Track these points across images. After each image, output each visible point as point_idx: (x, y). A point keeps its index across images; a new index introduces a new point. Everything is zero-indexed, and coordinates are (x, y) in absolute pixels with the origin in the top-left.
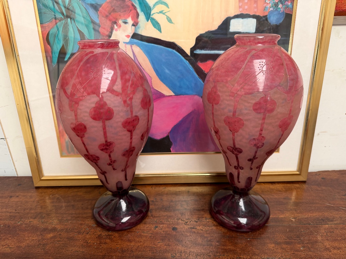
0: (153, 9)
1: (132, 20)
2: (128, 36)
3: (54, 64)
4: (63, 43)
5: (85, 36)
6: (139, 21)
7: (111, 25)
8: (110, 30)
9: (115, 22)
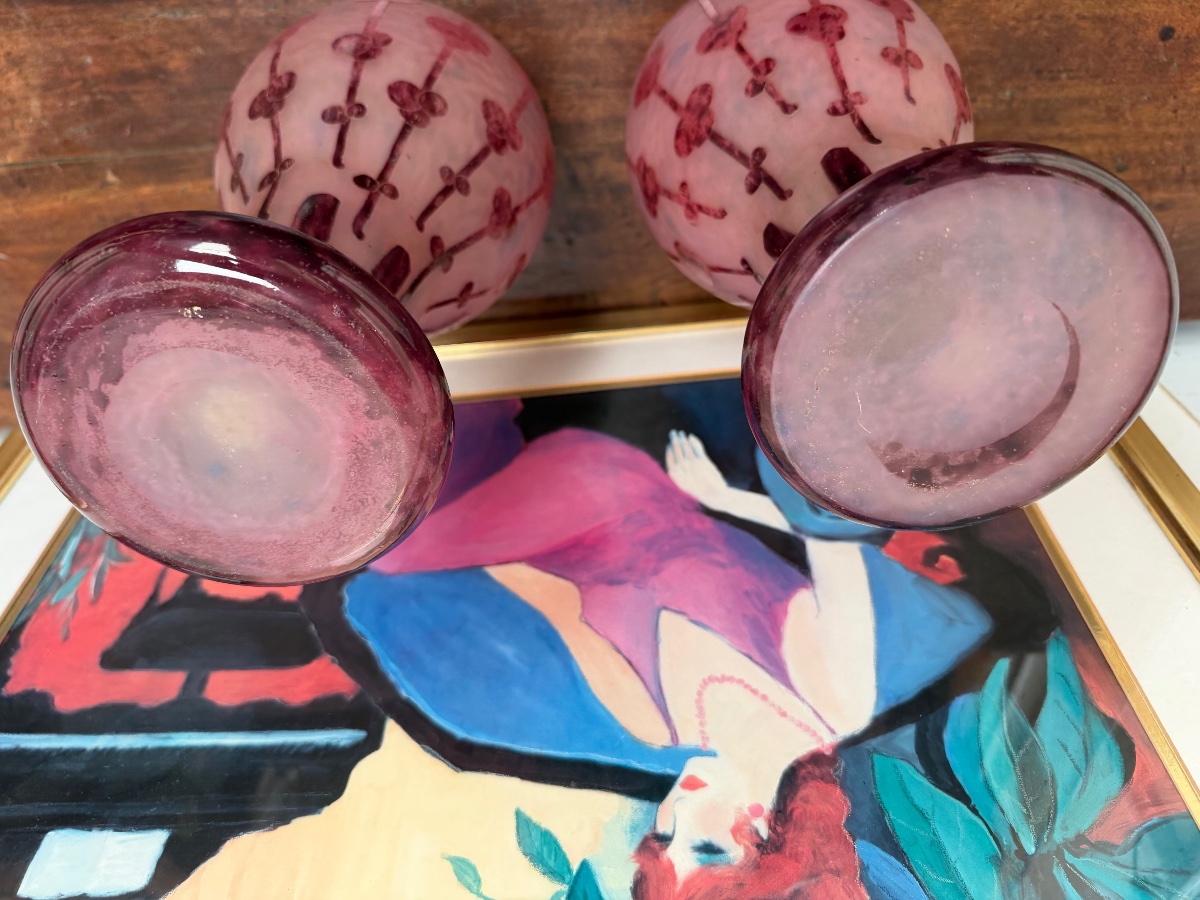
1: (671, 866)
2: (693, 784)
3: (1057, 639)
4: (1035, 731)
5: (923, 772)
6: (633, 860)
7: (786, 833)
8: (789, 809)
9: (768, 848)
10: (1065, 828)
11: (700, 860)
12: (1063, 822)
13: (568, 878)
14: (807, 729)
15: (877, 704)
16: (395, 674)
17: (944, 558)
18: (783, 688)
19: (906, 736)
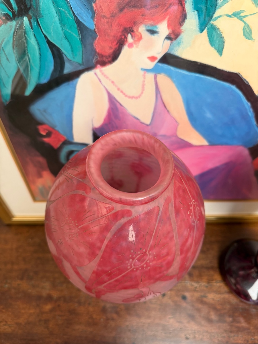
0: (221, 6)
1: (168, 27)
2: (152, 59)
3: (6, 101)
4: (18, 67)
5: (63, 55)
6: (182, 31)
7: (121, 36)
8: (118, 45)
9: (129, 30)
10: (11, 26)
11: (157, 28)
12: (11, 29)
13: (209, 26)
14: (105, 76)
15: (77, 83)
16: (250, 111)
17: (44, 134)
18: (111, 92)
19: (68, 69)
